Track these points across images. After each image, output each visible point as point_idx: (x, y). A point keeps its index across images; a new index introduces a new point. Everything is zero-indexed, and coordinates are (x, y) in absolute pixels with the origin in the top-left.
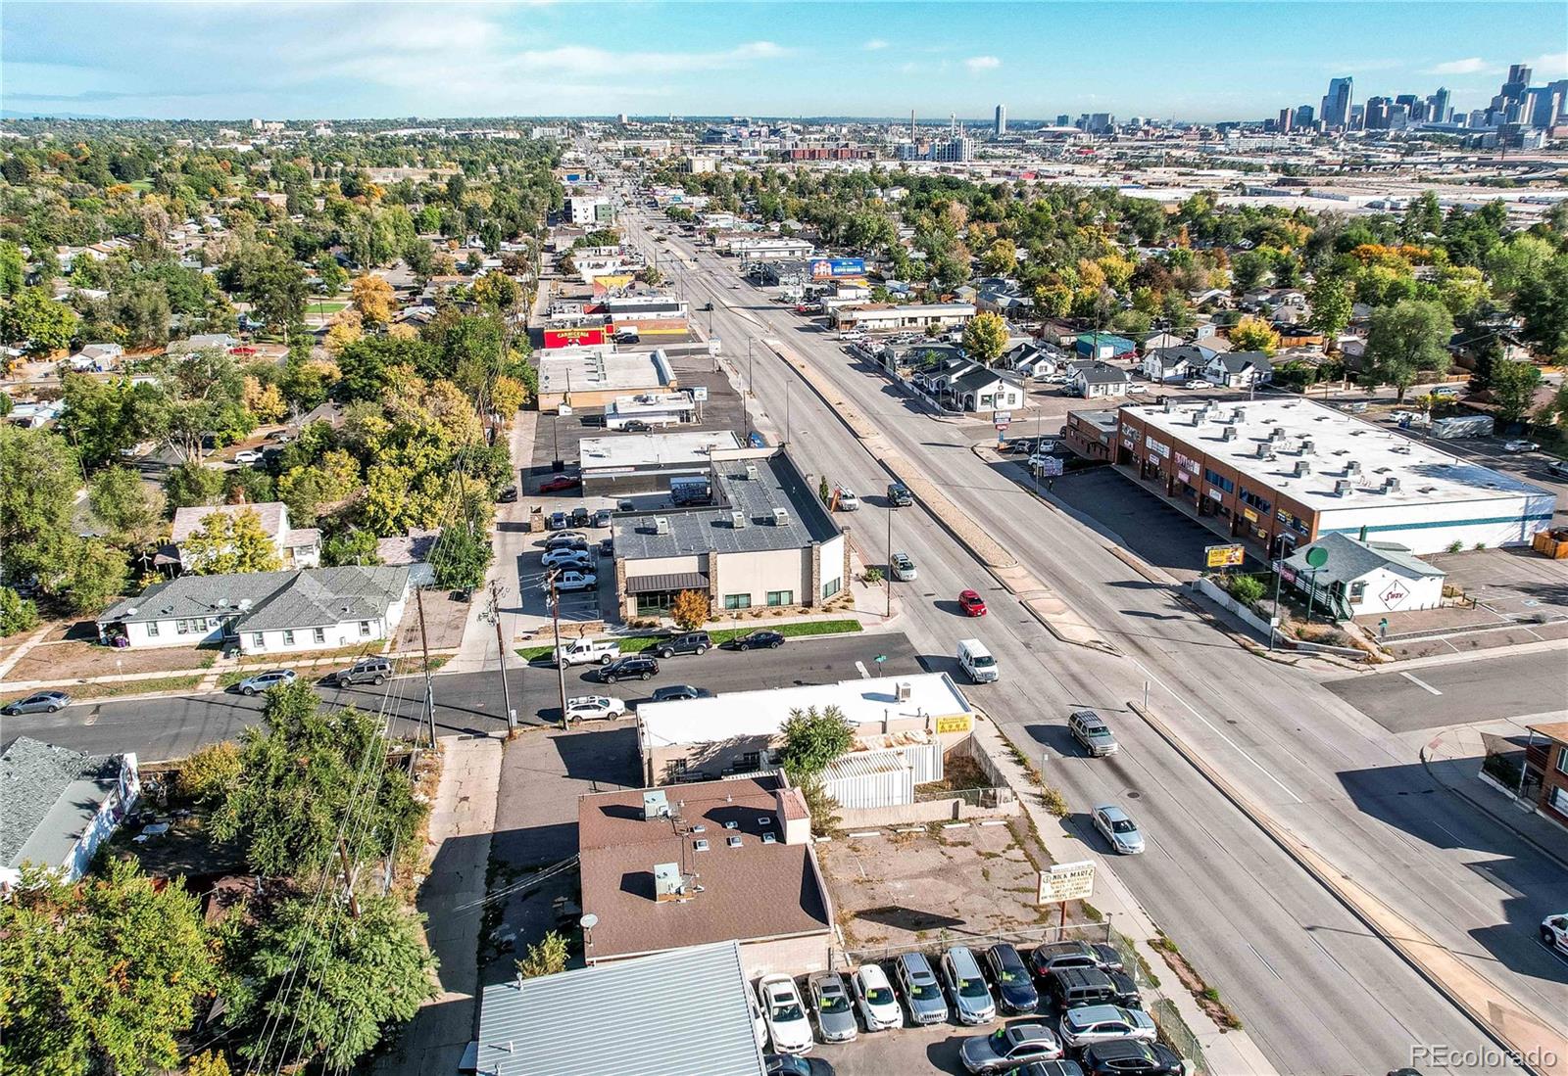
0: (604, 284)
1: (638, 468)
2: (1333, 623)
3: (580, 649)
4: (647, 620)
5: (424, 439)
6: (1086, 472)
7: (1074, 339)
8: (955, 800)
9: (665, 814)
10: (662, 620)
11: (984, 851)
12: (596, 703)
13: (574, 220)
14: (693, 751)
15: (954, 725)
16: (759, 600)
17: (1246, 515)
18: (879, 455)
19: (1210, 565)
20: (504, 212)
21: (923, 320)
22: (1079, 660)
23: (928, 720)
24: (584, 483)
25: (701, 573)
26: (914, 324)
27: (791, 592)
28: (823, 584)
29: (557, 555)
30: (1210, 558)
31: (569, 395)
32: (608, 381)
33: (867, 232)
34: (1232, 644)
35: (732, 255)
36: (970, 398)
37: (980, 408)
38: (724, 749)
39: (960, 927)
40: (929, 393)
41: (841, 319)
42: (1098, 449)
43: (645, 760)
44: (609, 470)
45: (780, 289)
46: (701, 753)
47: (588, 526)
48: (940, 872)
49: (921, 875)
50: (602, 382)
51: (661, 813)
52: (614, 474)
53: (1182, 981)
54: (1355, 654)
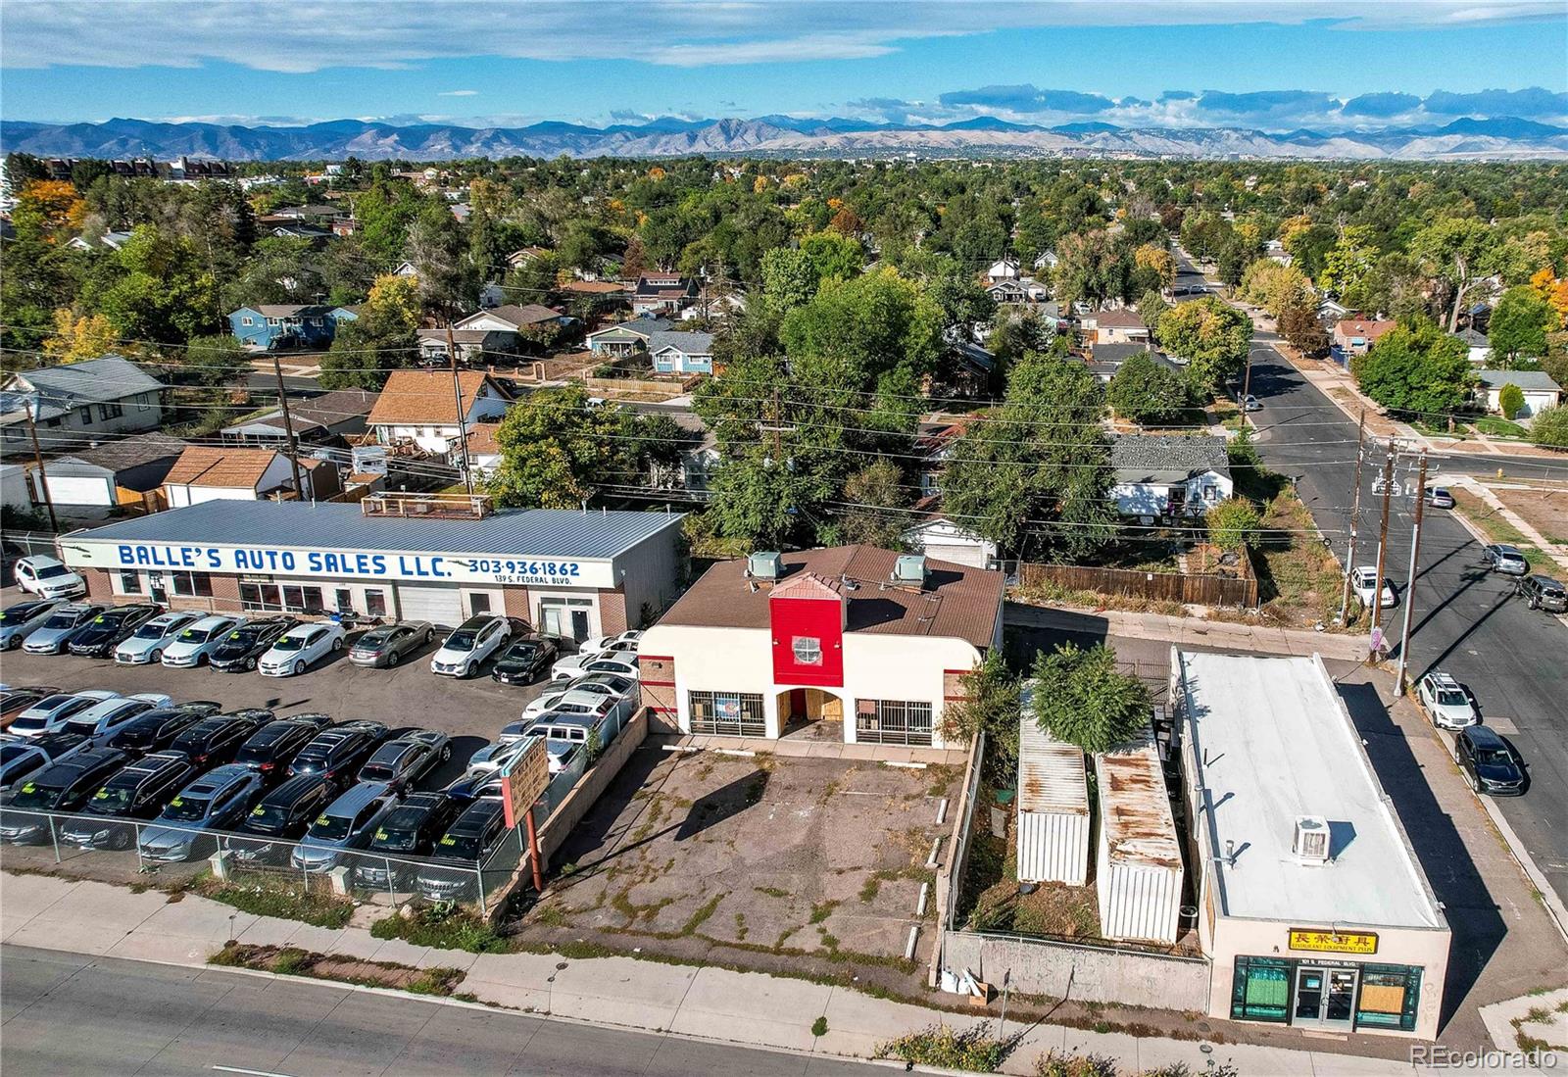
53: (351, 960)
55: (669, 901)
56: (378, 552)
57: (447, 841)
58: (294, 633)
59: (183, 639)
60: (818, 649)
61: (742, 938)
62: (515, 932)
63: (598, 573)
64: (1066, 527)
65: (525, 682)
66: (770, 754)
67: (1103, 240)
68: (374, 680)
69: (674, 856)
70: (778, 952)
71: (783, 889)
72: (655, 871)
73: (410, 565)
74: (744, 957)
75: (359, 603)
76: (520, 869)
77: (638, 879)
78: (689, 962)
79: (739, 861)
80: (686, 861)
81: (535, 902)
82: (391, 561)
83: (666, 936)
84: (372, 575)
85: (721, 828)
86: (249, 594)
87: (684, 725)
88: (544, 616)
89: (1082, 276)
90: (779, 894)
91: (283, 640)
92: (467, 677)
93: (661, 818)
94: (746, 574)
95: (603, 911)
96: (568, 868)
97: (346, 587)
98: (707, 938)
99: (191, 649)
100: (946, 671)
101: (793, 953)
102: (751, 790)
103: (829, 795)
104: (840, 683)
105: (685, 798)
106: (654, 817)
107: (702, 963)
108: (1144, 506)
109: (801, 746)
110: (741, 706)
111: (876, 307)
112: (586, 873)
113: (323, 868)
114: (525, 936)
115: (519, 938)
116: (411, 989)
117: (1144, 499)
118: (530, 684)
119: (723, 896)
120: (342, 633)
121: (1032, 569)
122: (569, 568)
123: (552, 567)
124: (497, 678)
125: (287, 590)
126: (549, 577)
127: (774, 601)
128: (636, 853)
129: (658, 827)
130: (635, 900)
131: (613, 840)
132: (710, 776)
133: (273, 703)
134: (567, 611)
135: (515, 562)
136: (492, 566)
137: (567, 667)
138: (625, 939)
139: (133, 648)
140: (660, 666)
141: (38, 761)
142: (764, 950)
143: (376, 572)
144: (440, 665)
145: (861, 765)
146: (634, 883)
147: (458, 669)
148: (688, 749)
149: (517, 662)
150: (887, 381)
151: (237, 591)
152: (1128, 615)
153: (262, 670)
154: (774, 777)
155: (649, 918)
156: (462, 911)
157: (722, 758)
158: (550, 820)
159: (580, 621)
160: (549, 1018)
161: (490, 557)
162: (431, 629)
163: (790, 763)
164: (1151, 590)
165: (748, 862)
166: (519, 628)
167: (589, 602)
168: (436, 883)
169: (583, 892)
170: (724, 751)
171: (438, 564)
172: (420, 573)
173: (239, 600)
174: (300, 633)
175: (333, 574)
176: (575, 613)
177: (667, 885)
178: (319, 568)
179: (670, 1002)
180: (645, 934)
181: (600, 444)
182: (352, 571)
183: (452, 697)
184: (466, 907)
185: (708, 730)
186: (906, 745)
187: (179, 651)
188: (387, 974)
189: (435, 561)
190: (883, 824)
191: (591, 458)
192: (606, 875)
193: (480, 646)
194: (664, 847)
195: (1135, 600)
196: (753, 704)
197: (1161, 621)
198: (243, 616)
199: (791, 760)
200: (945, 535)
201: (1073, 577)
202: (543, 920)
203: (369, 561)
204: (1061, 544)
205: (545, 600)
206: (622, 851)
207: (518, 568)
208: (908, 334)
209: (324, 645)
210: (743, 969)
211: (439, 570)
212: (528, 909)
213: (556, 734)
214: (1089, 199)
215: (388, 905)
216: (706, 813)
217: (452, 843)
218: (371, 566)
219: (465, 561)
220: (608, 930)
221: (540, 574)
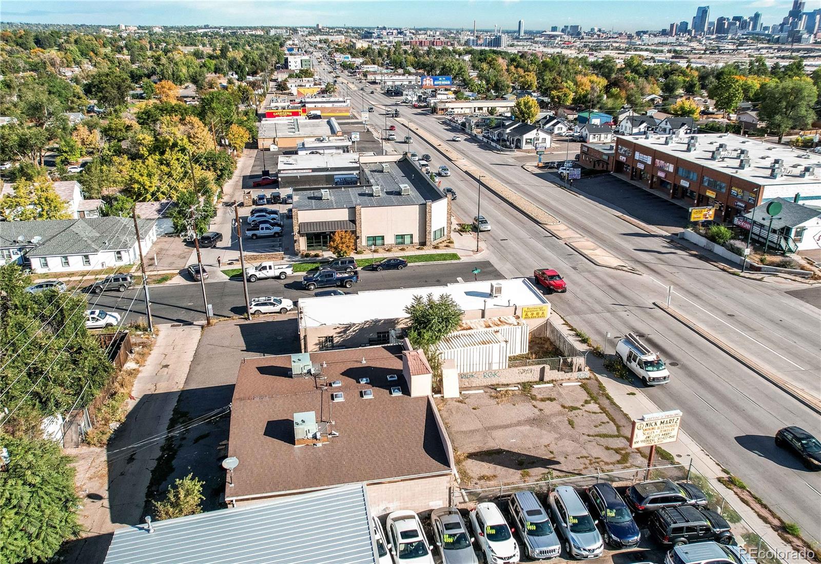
0: (303, 92)
1: (314, 170)
2: (783, 255)
3: (264, 268)
4: (313, 253)
5: (176, 149)
6: (596, 177)
7: (576, 116)
8: (542, 366)
9: (309, 372)
10: (324, 253)
11: (566, 405)
12: (272, 301)
13: (290, 68)
14: (338, 330)
15: (535, 313)
16: (390, 240)
17: (707, 194)
18: (465, 169)
19: (692, 220)
20: (249, 61)
21: (486, 109)
22: (613, 277)
23: (516, 309)
24: (280, 179)
25: (350, 221)
26: (481, 111)
27: (412, 236)
28: (433, 230)
29: (257, 216)
30: (693, 215)
31: (277, 139)
32: (300, 132)
33: (452, 70)
34: (716, 268)
35: (377, 83)
36: (519, 141)
37: (525, 146)
38: (362, 329)
39: (557, 467)
40: (493, 140)
41: (439, 107)
42: (601, 165)
43: (302, 337)
44: (295, 171)
45: (403, 98)
46: (345, 332)
47: (281, 203)
48: (533, 422)
49: (519, 423)
50: (297, 133)
51: (305, 371)
52: (299, 174)
54: (803, 274)
55: (607, 448)
61: (608, 422)
70: (606, 411)
71: (567, 421)
77: (602, 463)
79: (560, 438)
80: (575, 453)
85: (539, 452)
90: (571, 421)
98: (618, 429)
101: (603, 408)
102: (493, 455)
119: (588, 435)
130: (617, 458)
142: (608, 415)
146: (606, 463)
165: (557, 436)
177: (597, 453)
194: (570, 465)
210: (626, 414)
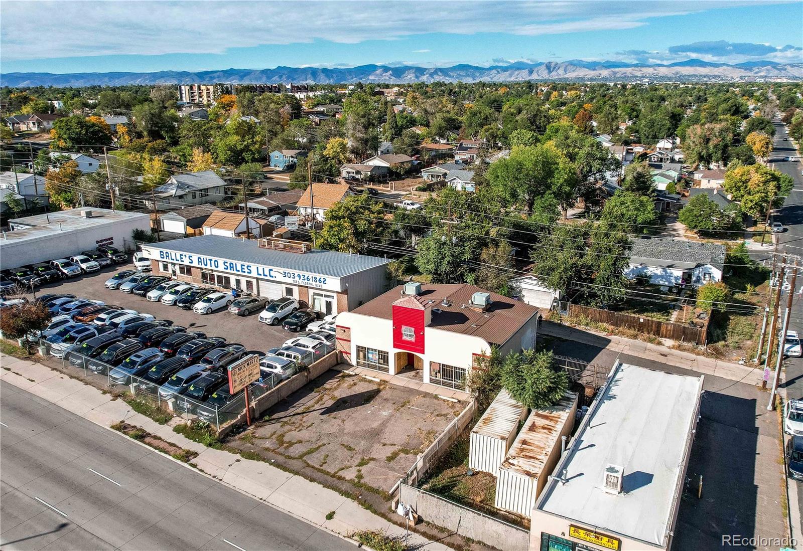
11: (372, 462)
53: (160, 438)
55: (300, 442)
56: (249, 264)
57: (215, 396)
58: (210, 296)
59: (171, 293)
60: (413, 334)
61: (321, 466)
62: (228, 442)
63: (334, 284)
64: (596, 287)
65: (295, 330)
66: (387, 382)
67: (713, 129)
68: (236, 320)
69: (316, 422)
70: (333, 476)
71: (353, 447)
72: (303, 427)
73: (261, 272)
74: (317, 475)
75: (244, 286)
76: (242, 414)
77: (294, 429)
78: (291, 471)
79: (342, 431)
80: (319, 425)
81: (245, 430)
82: (253, 268)
83: (290, 457)
84: (246, 274)
85: (342, 414)
86: (204, 276)
87: (354, 361)
88: (314, 302)
89: (698, 148)
90: (350, 449)
91: (206, 298)
92: (272, 325)
93: (320, 403)
94: (402, 292)
95: (270, 440)
96: (266, 418)
97: (239, 278)
98: (306, 462)
99: (172, 297)
100: (473, 354)
101: (340, 478)
102: (367, 398)
103: (402, 407)
104: (423, 352)
105: (336, 395)
106: (317, 402)
107: (296, 473)
108: (667, 280)
109: (405, 381)
110: (379, 357)
111: (536, 162)
112: (273, 422)
113: (168, 398)
114: (232, 444)
115: (229, 444)
116: (175, 456)
117: (667, 277)
118: (298, 332)
119: (325, 445)
120: (232, 298)
121: (575, 308)
122: (322, 280)
123: (316, 279)
124: (284, 327)
125: (218, 276)
126: (314, 283)
127: (394, 306)
128: (300, 417)
129: (317, 407)
130: (286, 438)
131: (294, 409)
132: (354, 387)
133: (192, 325)
134: (324, 300)
135: (301, 275)
136: (292, 275)
137: (313, 327)
138: (272, 454)
139: (153, 294)
140: (344, 331)
141: (93, 335)
142: (328, 473)
143: (248, 273)
144: (261, 318)
145: (426, 395)
146: (291, 430)
147: (268, 321)
148: (351, 373)
149: (294, 320)
150: (539, 201)
151: (200, 275)
152: (625, 339)
153: (194, 310)
154: (381, 394)
155: (288, 447)
156: (210, 427)
157: (365, 380)
158: (265, 394)
159: (329, 305)
160: (221, 482)
161: (291, 271)
162: (268, 301)
163: (394, 388)
164: (641, 327)
165: (346, 431)
166: (303, 304)
167: (332, 297)
168: (205, 413)
169: (267, 430)
170: (366, 377)
171: (271, 272)
172: (264, 275)
173: (200, 278)
174: (213, 296)
175: (232, 272)
176: (327, 302)
177: (305, 434)
178: (227, 269)
179: (271, 487)
180: (281, 454)
181: (370, 223)
182: (239, 271)
183: (262, 333)
184: (213, 426)
185: (364, 365)
186: (453, 389)
187: (168, 298)
188: (169, 448)
189: (270, 270)
190: (419, 425)
191: (364, 230)
192: (281, 424)
193: (280, 311)
194: (314, 416)
195: (632, 332)
196: (384, 356)
197: (643, 345)
198: (196, 285)
199: (395, 387)
200: (533, 284)
201: (598, 315)
202: (243, 439)
203: (245, 267)
204: (593, 296)
205: (315, 294)
206: (294, 415)
207: (302, 277)
208: (554, 177)
209: (223, 302)
210: (312, 480)
211: (271, 275)
212: (239, 433)
213: (288, 356)
214: (735, 105)
215: (186, 419)
216: (342, 404)
217: (216, 396)
218: (246, 270)
219: (282, 272)
220: (267, 449)
221: (311, 281)
